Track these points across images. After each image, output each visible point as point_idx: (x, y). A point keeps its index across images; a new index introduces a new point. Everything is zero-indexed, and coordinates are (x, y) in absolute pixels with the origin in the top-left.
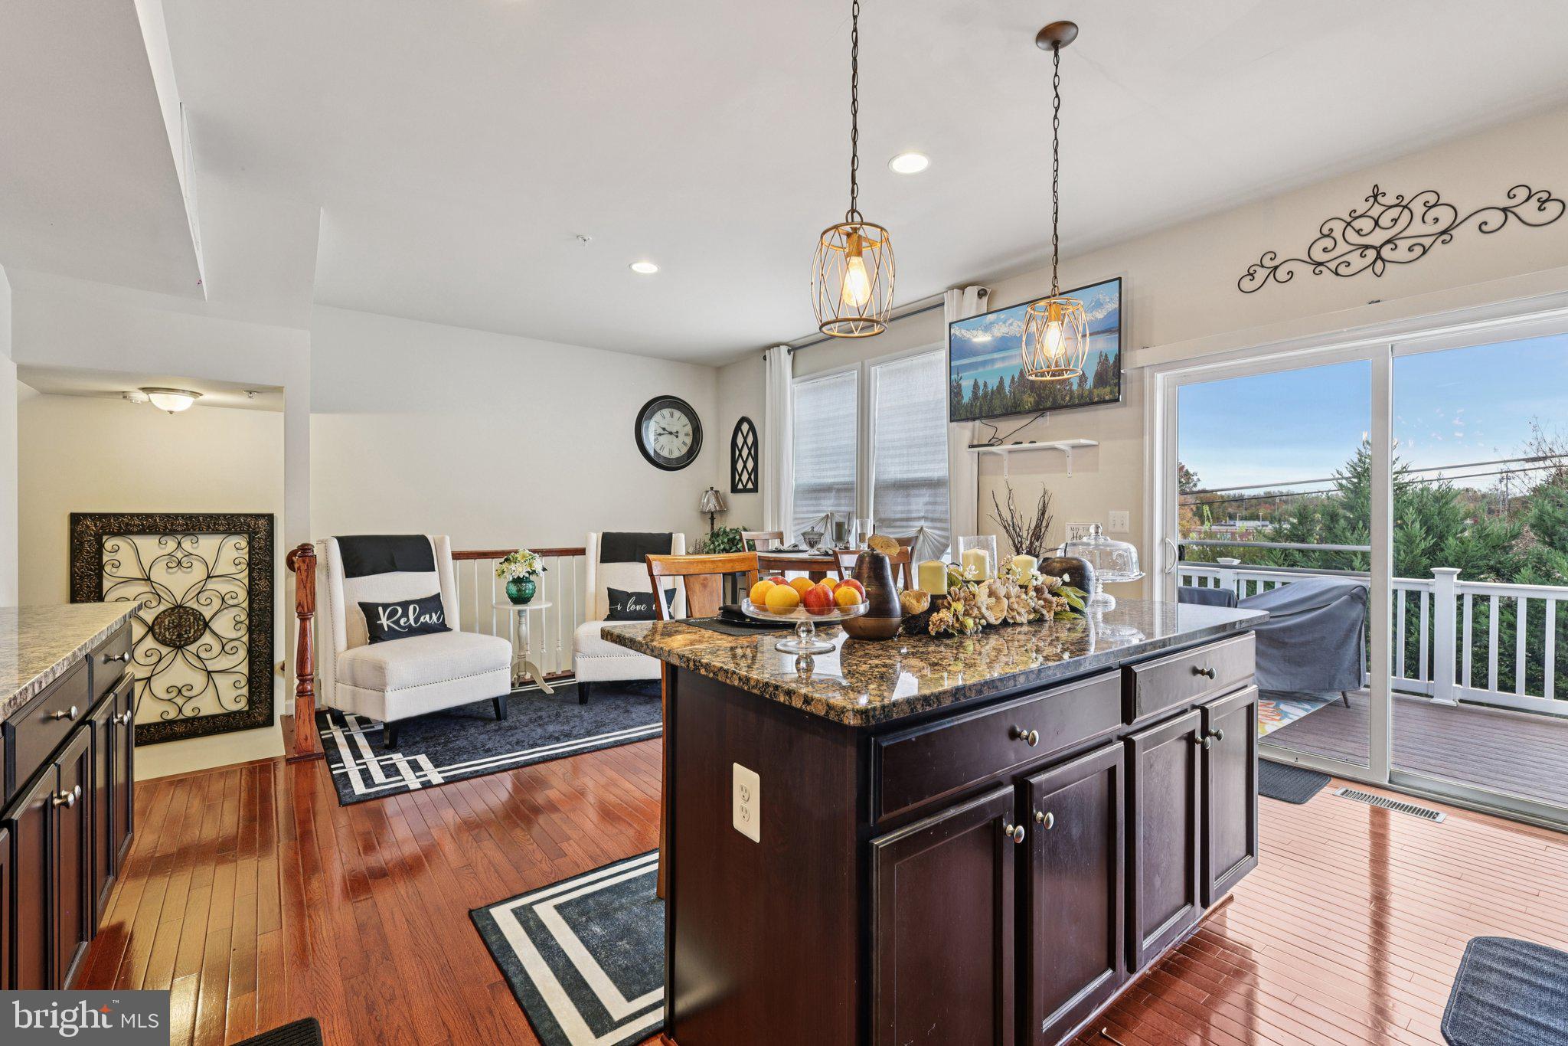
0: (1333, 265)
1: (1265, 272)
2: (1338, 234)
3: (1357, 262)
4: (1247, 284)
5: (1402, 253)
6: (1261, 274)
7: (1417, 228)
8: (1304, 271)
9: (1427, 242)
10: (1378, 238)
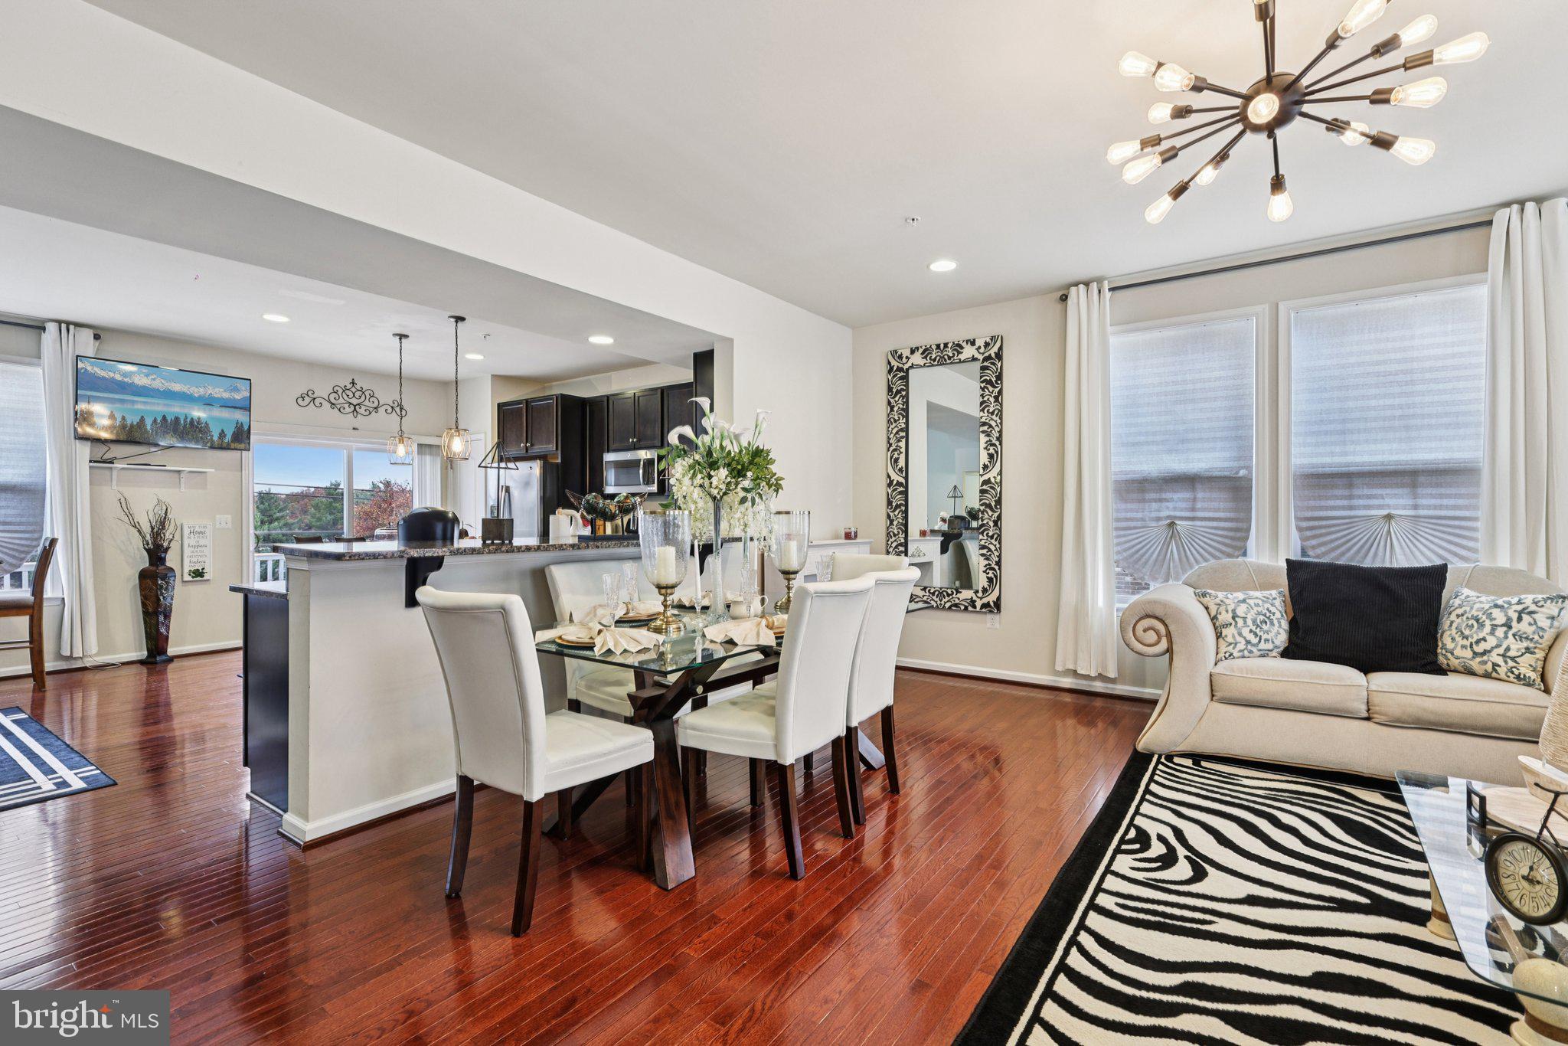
0: (339, 406)
1: (310, 399)
2: (340, 393)
3: (348, 409)
4: (300, 400)
5: (362, 411)
6: (307, 400)
7: (367, 403)
8: (326, 405)
9: (371, 410)
10: (354, 401)
